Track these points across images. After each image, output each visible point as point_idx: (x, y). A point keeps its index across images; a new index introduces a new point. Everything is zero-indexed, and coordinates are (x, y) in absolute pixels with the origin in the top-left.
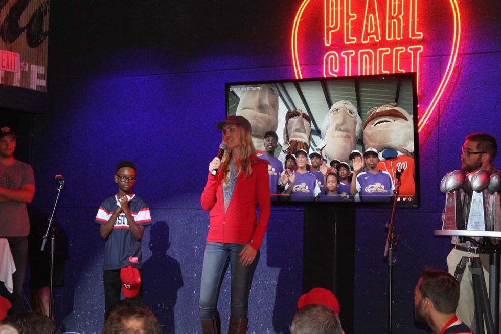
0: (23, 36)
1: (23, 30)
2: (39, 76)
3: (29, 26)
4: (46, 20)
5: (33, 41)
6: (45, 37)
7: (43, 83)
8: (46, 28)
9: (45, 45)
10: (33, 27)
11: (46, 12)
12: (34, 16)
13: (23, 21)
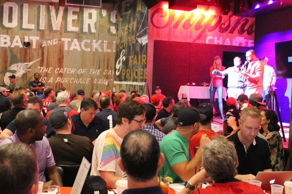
0: (246, 32)
1: (246, 30)
2: (251, 43)
3: (248, 29)
4: (254, 27)
5: (249, 33)
6: (254, 32)
7: (253, 45)
8: (254, 29)
9: (253, 34)
10: (249, 30)
11: (254, 25)
12: (250, 26)
13: (246, 28)
